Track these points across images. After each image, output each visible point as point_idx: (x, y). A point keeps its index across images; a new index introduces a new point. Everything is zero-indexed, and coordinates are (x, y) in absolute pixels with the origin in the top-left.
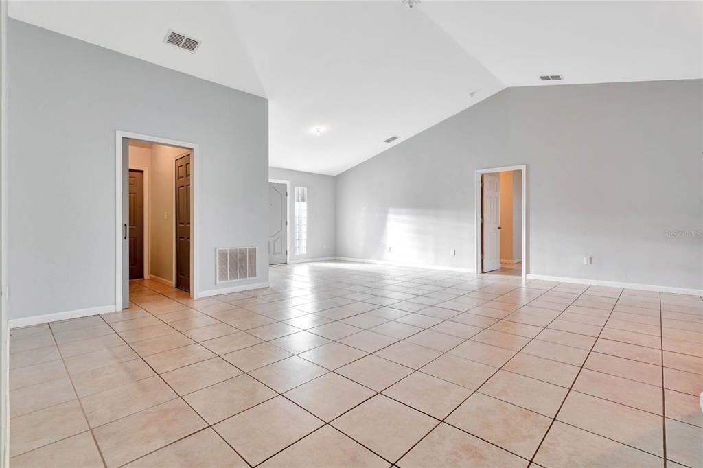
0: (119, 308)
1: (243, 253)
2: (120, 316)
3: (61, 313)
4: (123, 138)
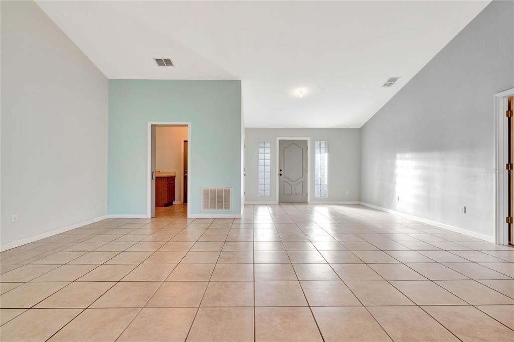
0: (149, 216)
1: (220, 191)
2: (149, 221)
3: (125, 215)
4: (152, 125)
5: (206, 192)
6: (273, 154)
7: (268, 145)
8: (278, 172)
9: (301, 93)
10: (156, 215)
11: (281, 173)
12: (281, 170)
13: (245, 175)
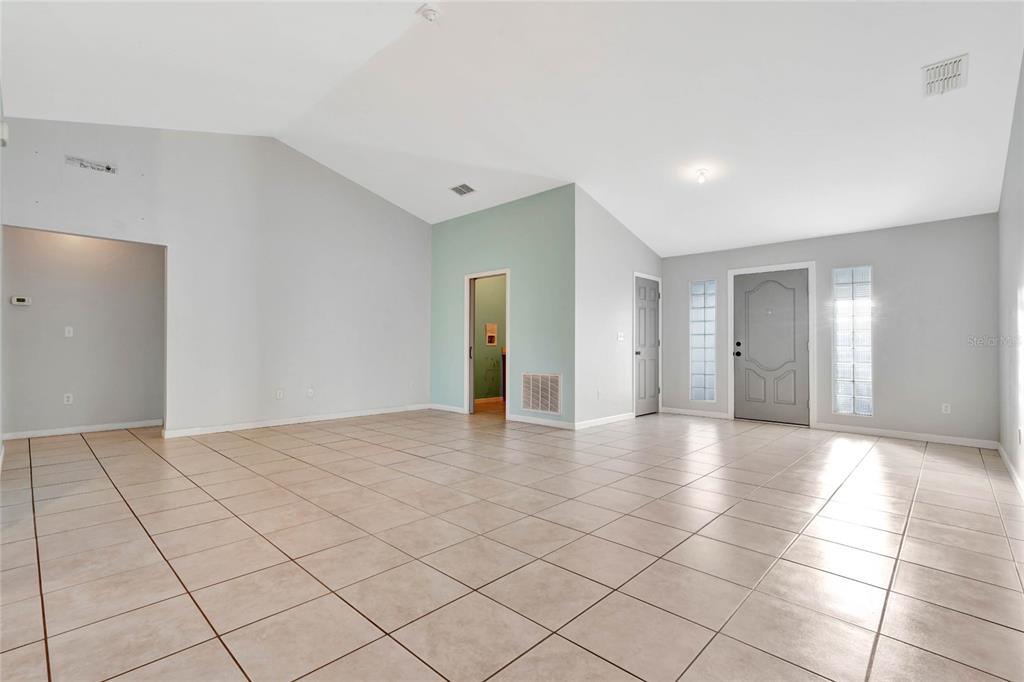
1: (545, 380)
5: (527, 379)
6: (720, 307)
7: (712, 289)
8: (731, 348)
9: (702, 174)
10: (476, 410)
11: (739, 349)
12: (738, 344)
13: (637, 353)
